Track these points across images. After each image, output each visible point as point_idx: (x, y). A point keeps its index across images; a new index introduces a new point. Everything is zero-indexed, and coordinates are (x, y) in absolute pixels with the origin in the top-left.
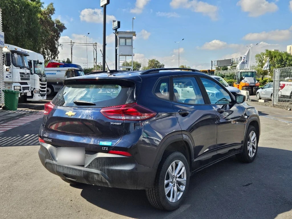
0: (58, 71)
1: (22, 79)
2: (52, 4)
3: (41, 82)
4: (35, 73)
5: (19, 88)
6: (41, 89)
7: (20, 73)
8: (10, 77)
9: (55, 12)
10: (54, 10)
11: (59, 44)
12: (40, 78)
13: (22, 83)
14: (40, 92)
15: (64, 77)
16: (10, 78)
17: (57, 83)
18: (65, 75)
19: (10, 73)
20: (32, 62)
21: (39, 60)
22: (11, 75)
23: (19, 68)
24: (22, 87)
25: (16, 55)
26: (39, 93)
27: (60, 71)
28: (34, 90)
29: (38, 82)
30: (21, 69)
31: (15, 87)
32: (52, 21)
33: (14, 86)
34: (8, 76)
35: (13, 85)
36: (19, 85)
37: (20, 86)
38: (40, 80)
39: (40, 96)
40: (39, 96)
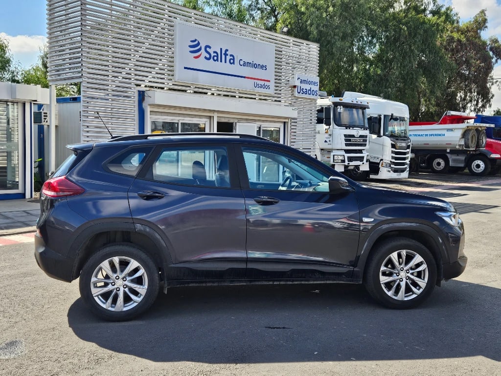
0: (448, 130)
1: (346, 145)
2: (483, 12)
3: (394, 150)
4: (384, 135)
5: (341, 158)
6: (394, 161)
7: (345, 136)
8: (330, 141)
9: (487, 24)
10: (485, 21)
11: (495, 81)
12: (393, 143)
13: (347, 151)
14: (392, 166)
15: (459, 141)
16: (330, 143)
17: (448, 151)
18: (461, 137)
19: (330, 135)
20: (382, 117)
21: (394, 115)
22: (331, 139)
23: (345, 128)
24: (348, 157)
25: (340, 109)
26: (390, 166)
27: (451, 130)
28: (382, 161)
29: (388, 150)
30: (347, 129)
31: (335, 157)
32: (481, 41)
33: (334, 155)
34: (328, 140)
35: (332, 154)
36: (343, 153)
37: (344, 156)
38: (393, 146)
39: (391, 171)
40: (389, 171)
